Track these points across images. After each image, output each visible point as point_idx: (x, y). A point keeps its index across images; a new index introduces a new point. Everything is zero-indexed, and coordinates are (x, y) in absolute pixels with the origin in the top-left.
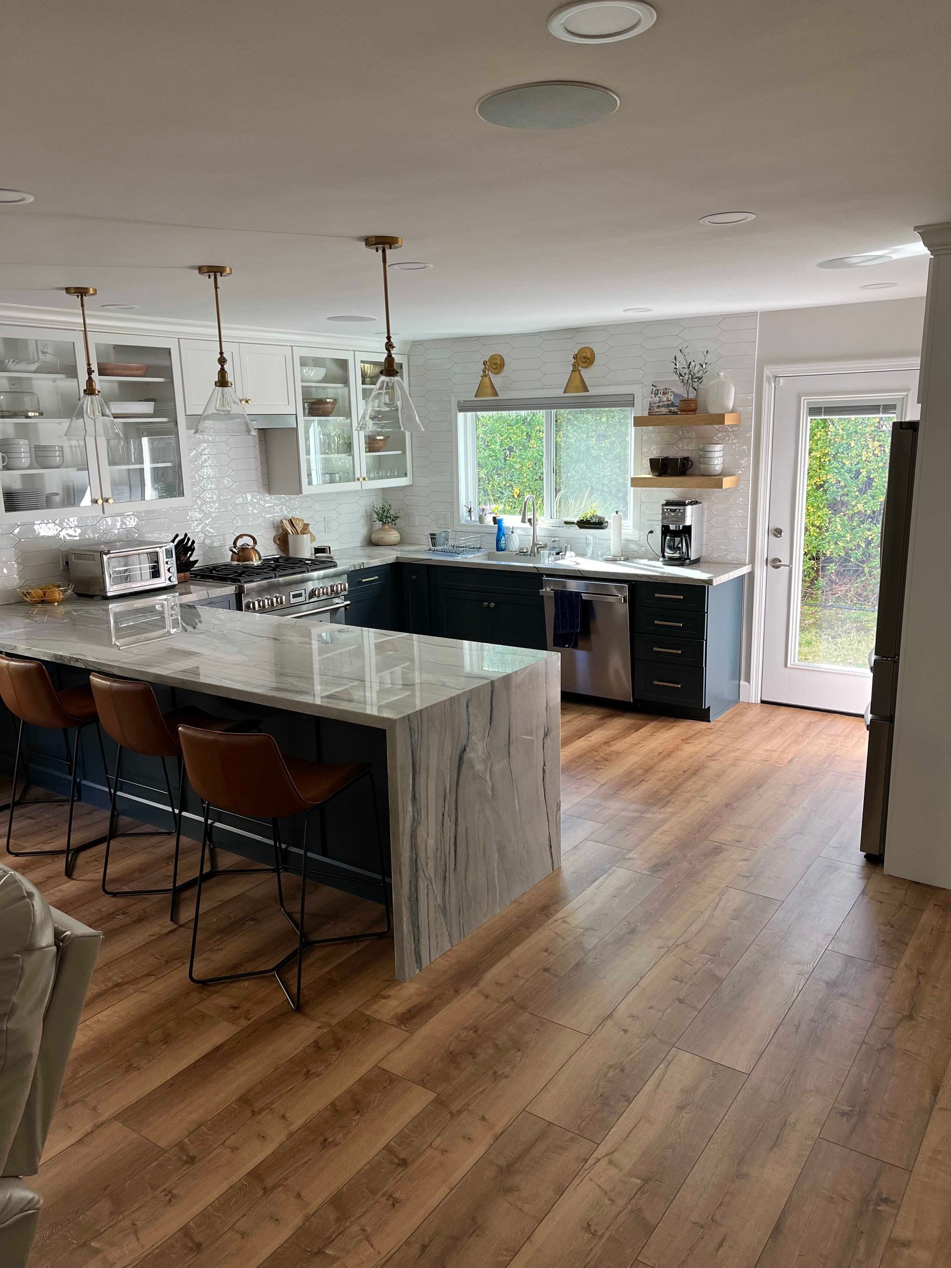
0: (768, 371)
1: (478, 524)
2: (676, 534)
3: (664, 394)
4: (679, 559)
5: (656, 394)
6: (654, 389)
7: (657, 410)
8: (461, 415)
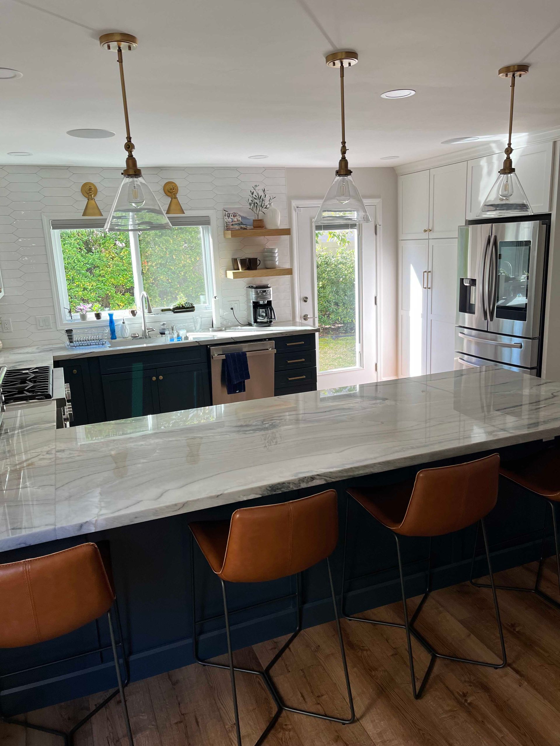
0: (294, 203)
1: (80, 321)
2: (263, 306)
3: (234, 216)
4: (267, 322)
5: (229, 217)
6: (226, 212)
7: (232, 227)
8: (56, 234)
